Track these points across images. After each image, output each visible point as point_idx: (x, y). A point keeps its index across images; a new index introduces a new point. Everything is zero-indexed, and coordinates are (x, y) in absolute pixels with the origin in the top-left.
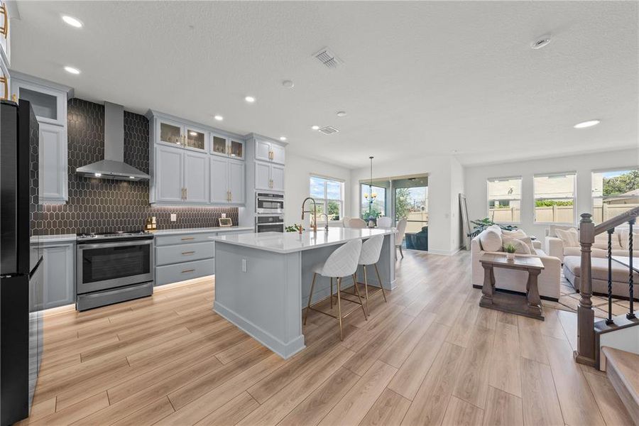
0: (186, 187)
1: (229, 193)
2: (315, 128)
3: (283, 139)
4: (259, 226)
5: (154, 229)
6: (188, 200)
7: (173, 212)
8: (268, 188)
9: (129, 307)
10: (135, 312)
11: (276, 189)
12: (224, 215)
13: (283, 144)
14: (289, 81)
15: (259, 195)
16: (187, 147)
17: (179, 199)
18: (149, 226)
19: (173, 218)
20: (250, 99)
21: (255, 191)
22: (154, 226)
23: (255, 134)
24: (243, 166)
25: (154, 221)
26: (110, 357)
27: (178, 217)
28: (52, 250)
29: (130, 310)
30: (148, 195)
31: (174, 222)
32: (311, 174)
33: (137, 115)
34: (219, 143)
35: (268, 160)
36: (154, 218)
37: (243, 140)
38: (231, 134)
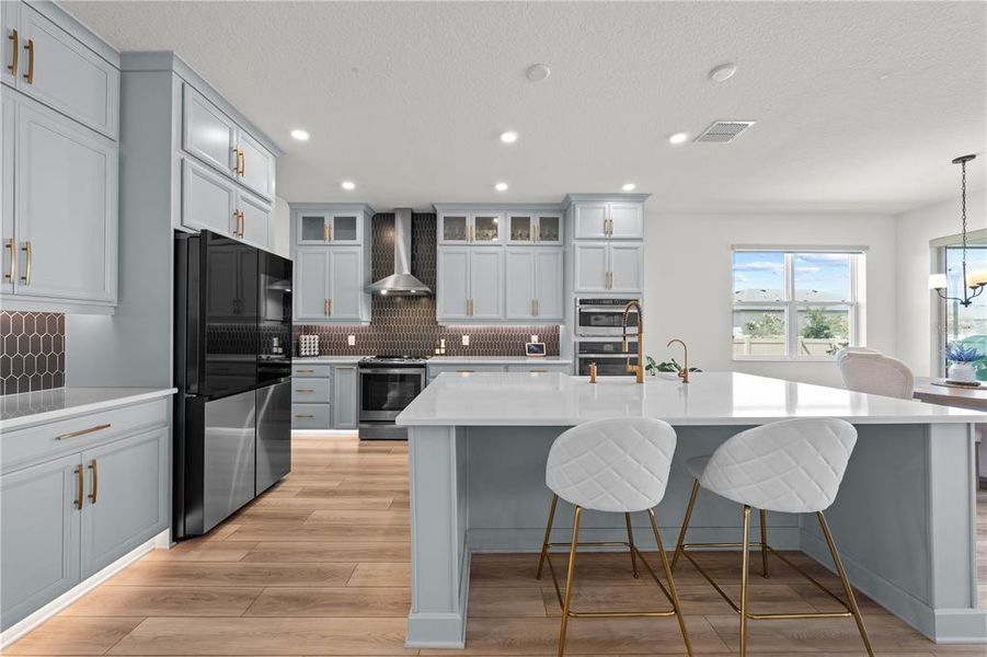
0: (473, 297)
1: (535, 304)
2: (679, 139)
3: (629, 188)
4: (581, 359)
5: (441, 355)
6: (475, 315)
7: (466, 332)
8: (602, 289)
9: (387, 448)
10: (394, 456)
11: (619, 290)
12: (535, 339)
13: (638, 198)
14: (533, 66)
15: (583, 302)
16: (475, 242)
17: (463, 316)
18: (437, 351)
19: (466, 341)
20: (509, 137)
21: (574, 296)
22: (443, 351)
23: (573, 194)
24: (560, 256)
25: (443, 345)
26: (308, 503)
27: (471, 340)
28: (344, 371)
29: (388, 452)
30: (435, 312)
31: (466, 347)
32: (733, 247)
33: (424, 214)
34: (520, 226)
35: (602, 235)
36: (443, 341)
37: (560, 211)
38: (538, 207)
